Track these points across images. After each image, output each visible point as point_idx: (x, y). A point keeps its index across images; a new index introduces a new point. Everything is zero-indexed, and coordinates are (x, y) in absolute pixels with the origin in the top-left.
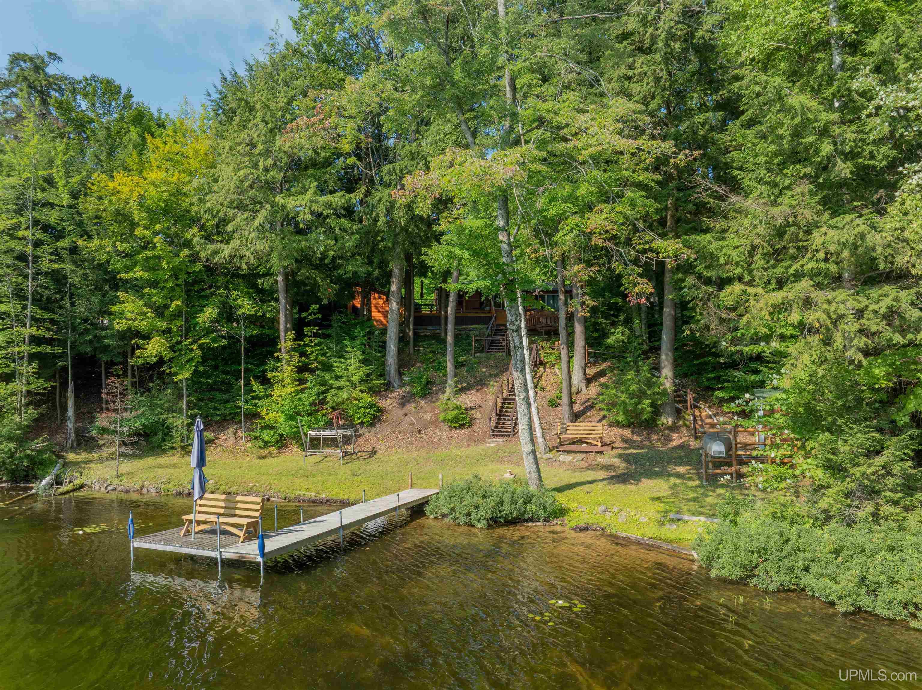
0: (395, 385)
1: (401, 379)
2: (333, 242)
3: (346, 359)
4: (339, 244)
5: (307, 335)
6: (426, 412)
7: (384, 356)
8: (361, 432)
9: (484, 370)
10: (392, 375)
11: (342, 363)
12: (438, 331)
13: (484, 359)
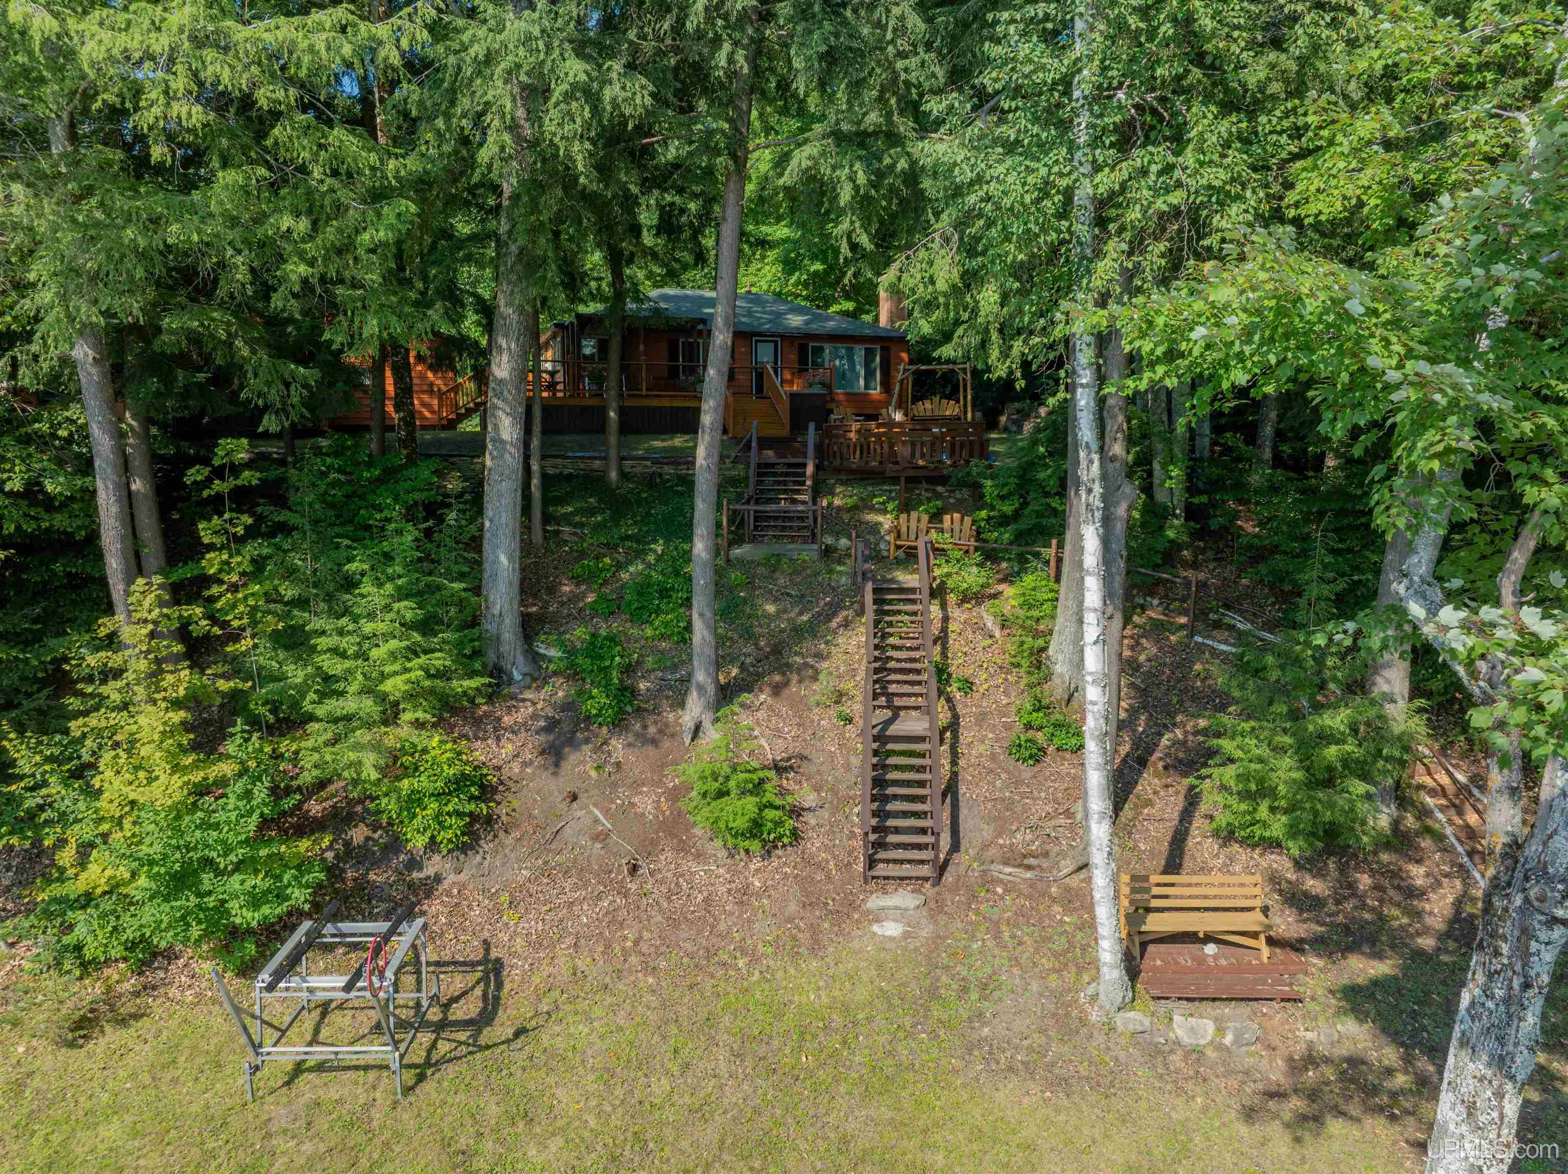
0: (517, 676)
1: (535, 658)
2: (303, 225)
3: (355, 619)
4: (330, 234)
5: (211, 547)
6: (636, 786)
7: (477, 590)
8: (429, 870)
9: (771, 608)
10: (505, 648)
11: (341, 632)
12: (597, 464)
13: (761, 570)
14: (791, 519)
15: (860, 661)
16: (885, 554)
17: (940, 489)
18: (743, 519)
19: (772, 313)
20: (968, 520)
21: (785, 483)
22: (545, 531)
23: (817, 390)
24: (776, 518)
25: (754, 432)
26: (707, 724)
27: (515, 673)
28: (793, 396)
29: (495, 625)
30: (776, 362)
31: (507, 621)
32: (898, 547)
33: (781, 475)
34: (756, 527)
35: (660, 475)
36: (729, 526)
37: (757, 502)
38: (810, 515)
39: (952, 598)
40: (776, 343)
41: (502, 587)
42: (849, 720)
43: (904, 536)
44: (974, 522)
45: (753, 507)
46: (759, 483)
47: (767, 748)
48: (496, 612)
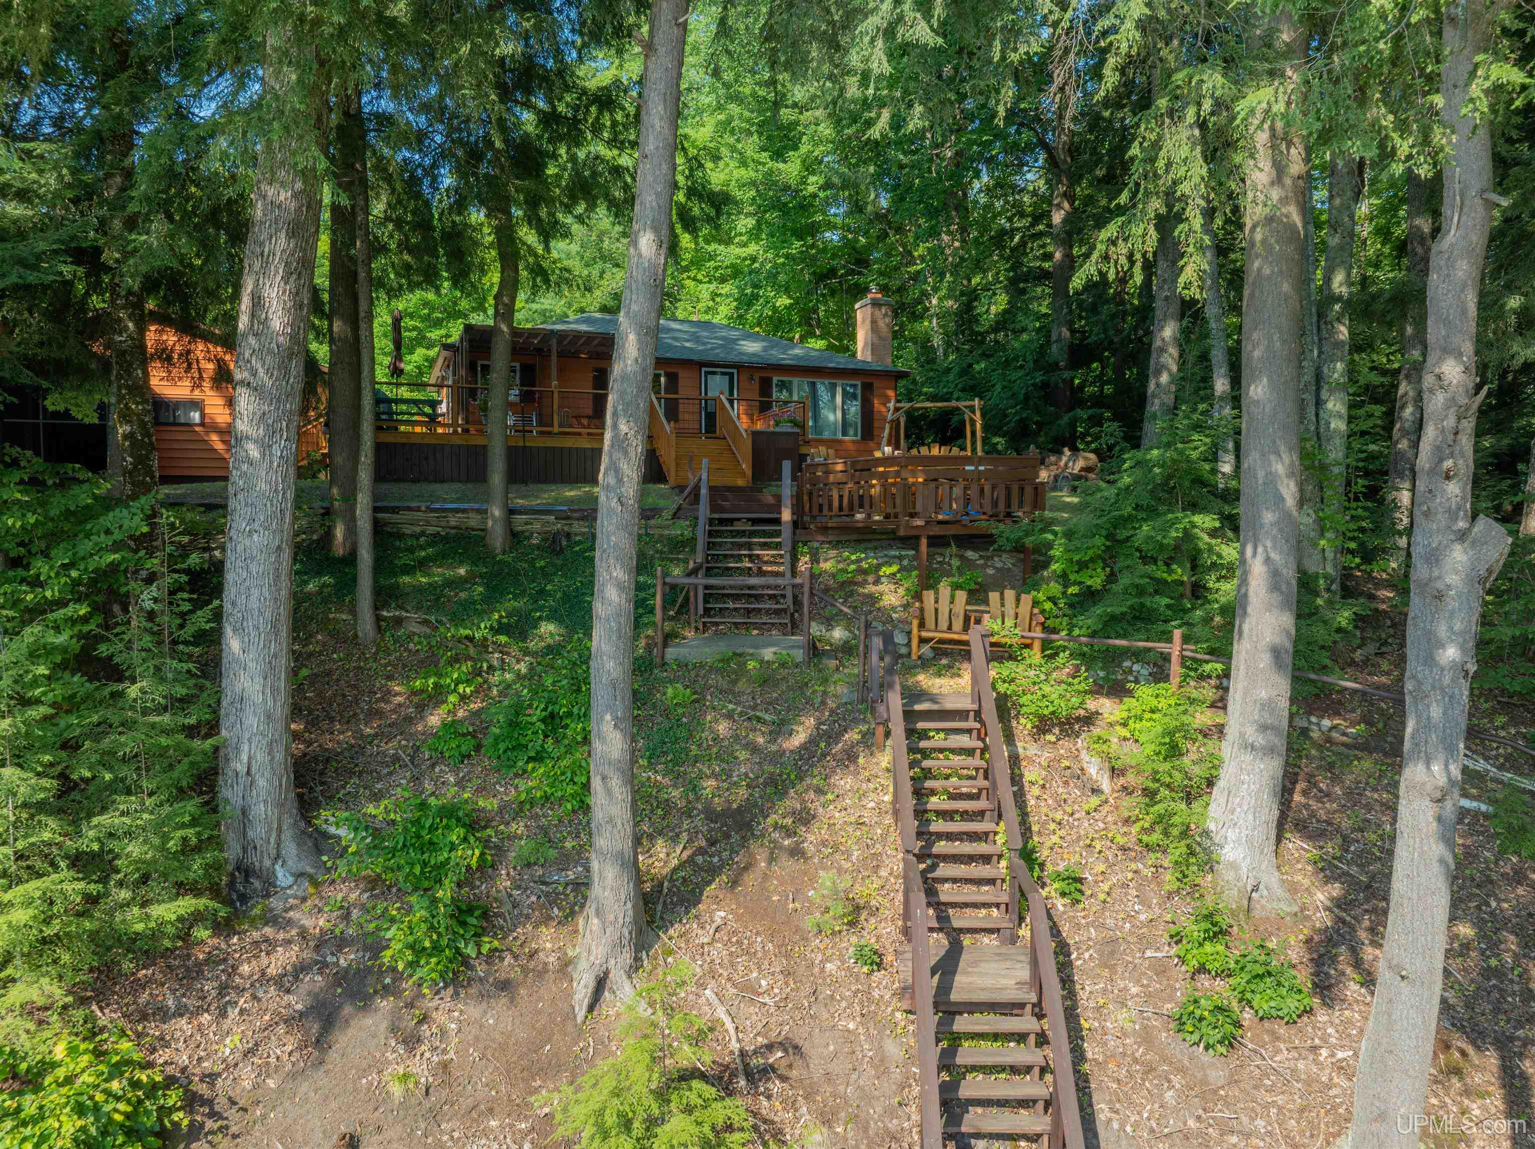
0: (282, 879)
1: (319, 844)
13: (714, 679)
14: (758, 598)
15: (884, 837)
16: (904, 651)
17: (970, 554)
18: (687, 599)
19: (722, 338)
20: (1026, 599)
21: (749, 546)
22: (378, 619)
23: (787, 428)
24: (736, 597)
25: (704, 476)
26: (617, 976)
27: (280, 872)
28: (756, 435)
29: (239, 790)
30: (731, 393)
31: (262, 782)
32: (923, 641)
33: (742, 533)
34: (707, 611)
35: (568, 535)
36: (664, 608)
37: (709, 572)
38: (789, 593)
39: (1023, 726)
40: (731, 375)
41: (252, 721)
42: (877, 961)
43: (930, 622)
44: (1036, 603)
45: (700, 580)
46: (710, 546)
47: (730, 1026)
48: (241, 768)
